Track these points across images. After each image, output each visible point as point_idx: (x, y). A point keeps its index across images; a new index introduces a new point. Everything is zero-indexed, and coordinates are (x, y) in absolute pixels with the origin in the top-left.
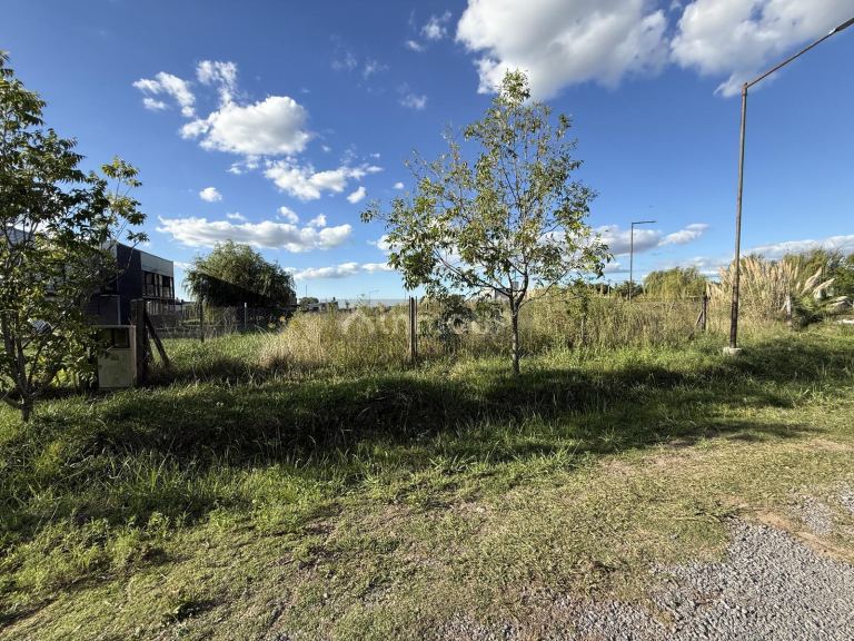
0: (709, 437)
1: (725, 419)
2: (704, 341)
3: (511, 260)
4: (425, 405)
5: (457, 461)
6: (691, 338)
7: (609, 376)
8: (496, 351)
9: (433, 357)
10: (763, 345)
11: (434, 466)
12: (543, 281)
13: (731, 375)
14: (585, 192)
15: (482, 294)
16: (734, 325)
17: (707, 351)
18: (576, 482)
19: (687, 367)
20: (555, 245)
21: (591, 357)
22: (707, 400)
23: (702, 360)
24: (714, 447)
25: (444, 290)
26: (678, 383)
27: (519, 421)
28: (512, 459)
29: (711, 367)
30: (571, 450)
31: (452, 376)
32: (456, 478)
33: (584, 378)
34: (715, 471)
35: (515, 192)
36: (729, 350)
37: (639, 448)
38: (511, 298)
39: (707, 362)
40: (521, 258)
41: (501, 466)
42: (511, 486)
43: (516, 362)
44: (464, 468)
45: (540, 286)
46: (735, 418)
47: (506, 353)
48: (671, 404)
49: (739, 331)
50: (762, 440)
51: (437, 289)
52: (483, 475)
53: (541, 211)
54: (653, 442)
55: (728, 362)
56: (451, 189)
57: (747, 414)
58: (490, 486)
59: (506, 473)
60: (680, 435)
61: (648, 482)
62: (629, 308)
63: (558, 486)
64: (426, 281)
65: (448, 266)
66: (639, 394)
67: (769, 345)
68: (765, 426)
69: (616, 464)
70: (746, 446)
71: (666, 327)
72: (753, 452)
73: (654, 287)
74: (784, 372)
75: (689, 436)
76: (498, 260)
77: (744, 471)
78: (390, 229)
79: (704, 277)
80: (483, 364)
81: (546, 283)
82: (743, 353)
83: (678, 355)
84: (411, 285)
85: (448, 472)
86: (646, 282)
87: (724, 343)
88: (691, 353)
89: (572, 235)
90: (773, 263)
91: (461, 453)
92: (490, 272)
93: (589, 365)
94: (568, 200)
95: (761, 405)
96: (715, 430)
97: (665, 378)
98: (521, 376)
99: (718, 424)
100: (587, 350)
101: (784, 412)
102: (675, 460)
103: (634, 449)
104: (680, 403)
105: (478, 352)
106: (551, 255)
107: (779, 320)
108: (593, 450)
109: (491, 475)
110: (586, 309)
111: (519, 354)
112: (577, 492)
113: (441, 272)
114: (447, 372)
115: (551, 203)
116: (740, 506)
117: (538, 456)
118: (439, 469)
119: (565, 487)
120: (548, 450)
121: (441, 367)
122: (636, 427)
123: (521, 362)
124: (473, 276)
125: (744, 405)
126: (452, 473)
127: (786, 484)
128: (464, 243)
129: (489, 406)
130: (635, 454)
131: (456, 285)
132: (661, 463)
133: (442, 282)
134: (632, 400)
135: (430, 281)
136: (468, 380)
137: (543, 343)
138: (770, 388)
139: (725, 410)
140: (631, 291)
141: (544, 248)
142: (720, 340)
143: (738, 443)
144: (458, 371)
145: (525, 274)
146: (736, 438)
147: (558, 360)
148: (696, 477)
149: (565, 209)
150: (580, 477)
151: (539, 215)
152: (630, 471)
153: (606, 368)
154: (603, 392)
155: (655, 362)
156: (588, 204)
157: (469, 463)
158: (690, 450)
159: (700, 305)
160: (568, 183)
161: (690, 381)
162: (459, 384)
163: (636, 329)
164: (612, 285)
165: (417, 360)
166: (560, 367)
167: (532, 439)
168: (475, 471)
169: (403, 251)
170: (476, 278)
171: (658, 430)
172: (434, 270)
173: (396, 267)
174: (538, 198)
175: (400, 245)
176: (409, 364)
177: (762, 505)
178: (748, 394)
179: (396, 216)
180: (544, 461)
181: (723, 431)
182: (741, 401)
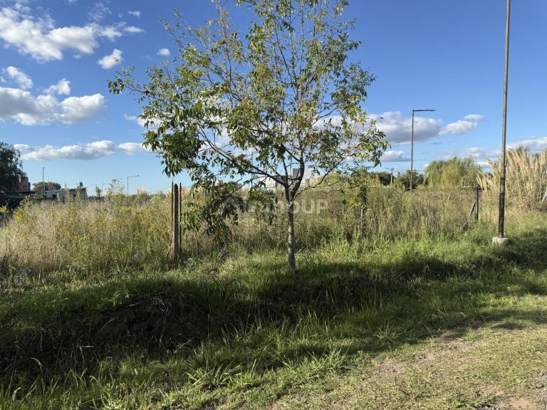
0: (475, 327)
1: (491, 308)
2: (476, 232)
3: (287, 145)
4: (188, 310)
5: (220, 374)
6: (465, 228)
7: (386, 269)
8: (272, 244)
9: (200, 253)
10: (526, 235)
11: (193, 382)
12: (319, 169)
13: (499, 265)
14: (362, 75)
15: (255, 181)
16: (502, 216)
17: (478, 241)
18: (346, 385)
19: (460, 258)
20: (333, 130)
21: (370, 249)
22: (477, 290)
23: (473, 251)
24: (479, 338)
25: (212, 176)
26: (452, 274)
27: (293, 321)
28: (282, 365)
29: (481, 257)
30: (344, 350)
31: (223, 273)
32: (217, 393)
33: (362, 271)
34: (479, 362)
35: (291, 70)
36: (498, 240)
37: (412, 343)
38: (287, 187)
39: (478, 252)
40: (297, 143)
41: (269, 375)
42: (279, 396)
43: (292, 257)
44: (227, 381)
45: (316, 174)
46: (499, 308)
47: (283, 246)
48: (444, 295)
49: (506, 222)
50: (520, 328)
51: (204, 175)
52: (249, 387)
53: (318, 91)
54: (424, 336)
55: (497, 253)
56: (220, 61)
57: (509, 302)
58: (255, 398)
59: (274, 381)
60: (450, 327)
61: (417, 378)
62: (409, 198)
63: (328, 391)
64: (191, 165)
65: (216, 150)
66: (416, 287)
67: (531, 234)
68: (524, 313)
69: (388, 362)
70: (507, 334)
71: (444, 217)
72: (512, 340)
73: (434, 177)
74: (542, 261)
75: (458, 327)
76: (272, 145)
77: (503, 359)
78: (146, 103)
79: (480, 168)
80: (257, 259)
81: (323, 172)
82: (509, 242)
83: (454, 246)
84: (172, 170)
85: (209, 387)
86: (427, 171)
87: (493, 234)
88: (464, 244)
89: (348, 120)
90: (537, 156)
91: (224, 363)
92: (263, 157)
93: (368, 258)
94: (346, 81)
95: (521, 293)
96: (482, 319)
97: (439, 269)
98: (297, 272)
99: (485, 314)
100: (365, 242)
101: (540, 299)
102: (443, 353)
103: (406, 345)
104: (452, 295)
105: (252, 246)
106: (329, 141)
107: (541, 210)
108: (366, 349)
109: (257, 385)
110: (365, 199)
111: (296, 247)
112: (348, 396)
113: (208, 156)
114: (216, 270)
115: (328, 85)
116: (497, 395)
117: (310, 360)
118: (199, 384)
119: (335, 392)
120: (320, 352)
121: (210, 264)
122: (410, 322)
123: (298, 257)
124: (245, 161)
125: (507, 293)
126: (213, 387)
127: (537, 368)
128: (233, 124)
129: (262, 306)
130: (408, 350)
131: (226, 171)
132: (431, 357)
133: (209, 167)
134: (409, 294)
135: (196, 166)
136: (240, 278)
137: (321, 236)
138: (530, 276)
139: (492, 299)
140: (412, 181)
141: (321, 133)
142: (490, 230)
143: (500, 332)
144: (228, 268)
145: (301, 161)
146: (499, 327)
147: (336, 253)
148: (461, 369)
149: (343, 92)
150: (352, 379)
151: (316, 97)
152: (401, 368)
153: (385, 261)
154: (380, 286)
155: (431, 254)
156: (366, 89)
157: (233, 374)
158: (458, 342)
159: (474, 195)
160: (346, 64)
161: (463, 272)
162: (229, 282)
163: (415, 219)
164: (395, 175)
165: (180, 257)
166: (338, 260)
167: (305, 341)
168: (241, 383)
169: (161, 130)
170: (248, 164)
171: (430, 323)
172: (200, 154)
173: (154, 148)
174: (315, 79)
175: (158, 122)
176: (171, 262)
177: (515, 392)
178: (512, 283)
179: (153, 88)
180: (316, 365)
181: (488, 320)
182: (506, 290)
